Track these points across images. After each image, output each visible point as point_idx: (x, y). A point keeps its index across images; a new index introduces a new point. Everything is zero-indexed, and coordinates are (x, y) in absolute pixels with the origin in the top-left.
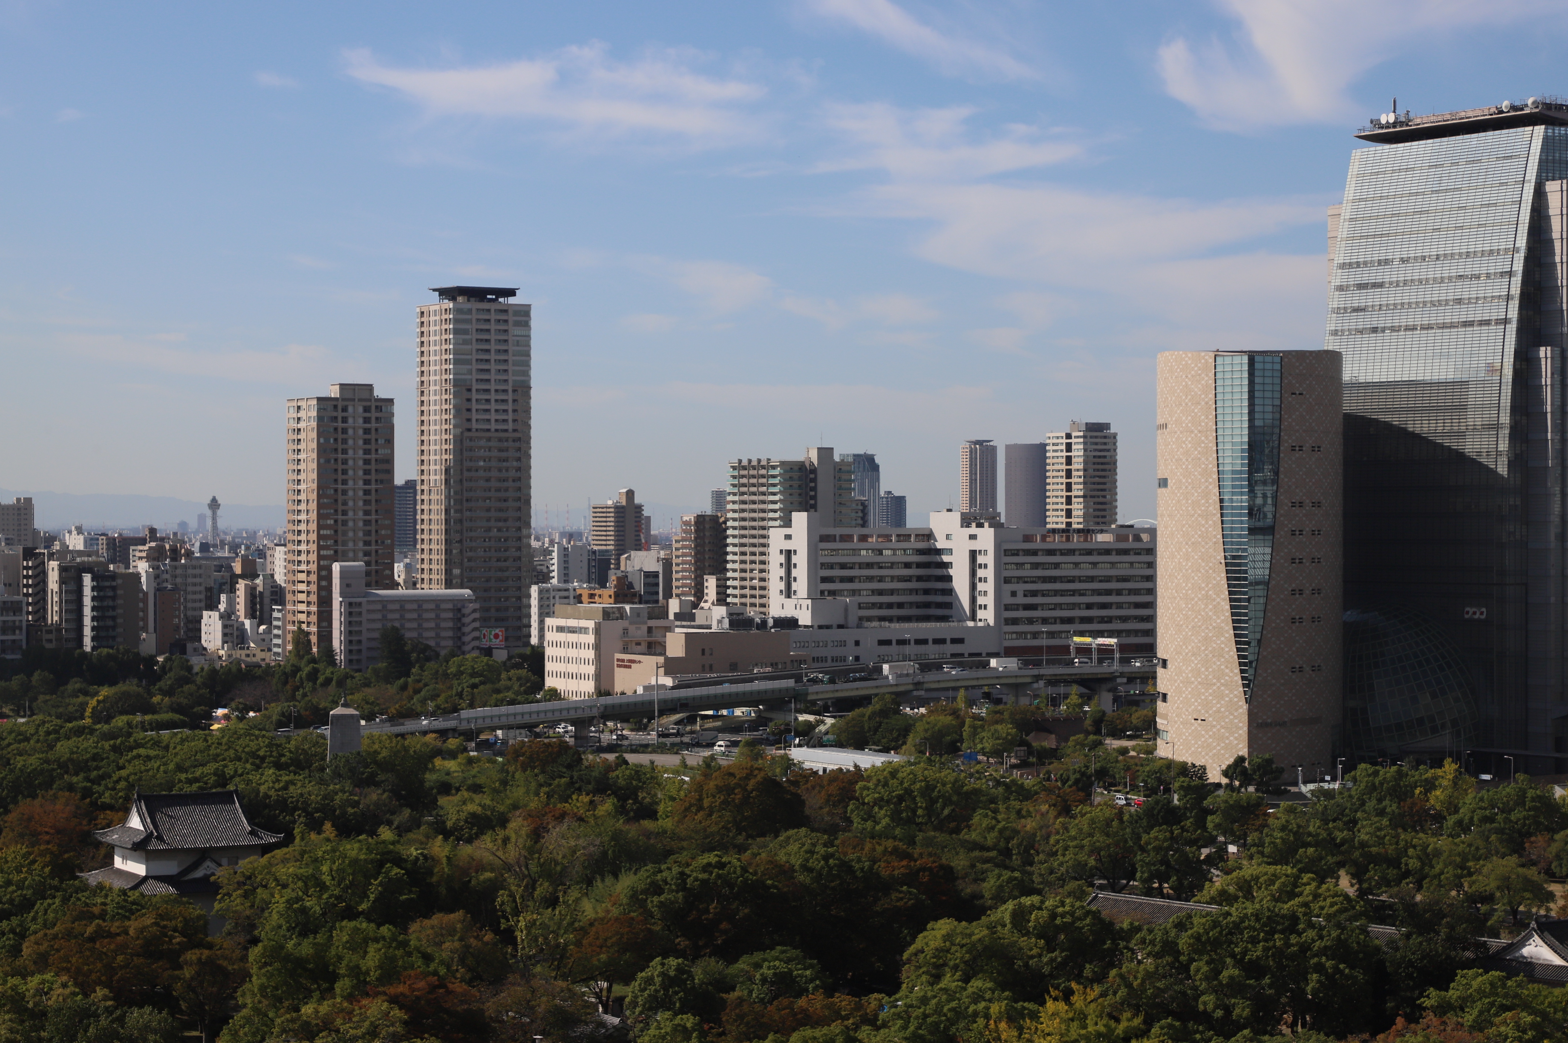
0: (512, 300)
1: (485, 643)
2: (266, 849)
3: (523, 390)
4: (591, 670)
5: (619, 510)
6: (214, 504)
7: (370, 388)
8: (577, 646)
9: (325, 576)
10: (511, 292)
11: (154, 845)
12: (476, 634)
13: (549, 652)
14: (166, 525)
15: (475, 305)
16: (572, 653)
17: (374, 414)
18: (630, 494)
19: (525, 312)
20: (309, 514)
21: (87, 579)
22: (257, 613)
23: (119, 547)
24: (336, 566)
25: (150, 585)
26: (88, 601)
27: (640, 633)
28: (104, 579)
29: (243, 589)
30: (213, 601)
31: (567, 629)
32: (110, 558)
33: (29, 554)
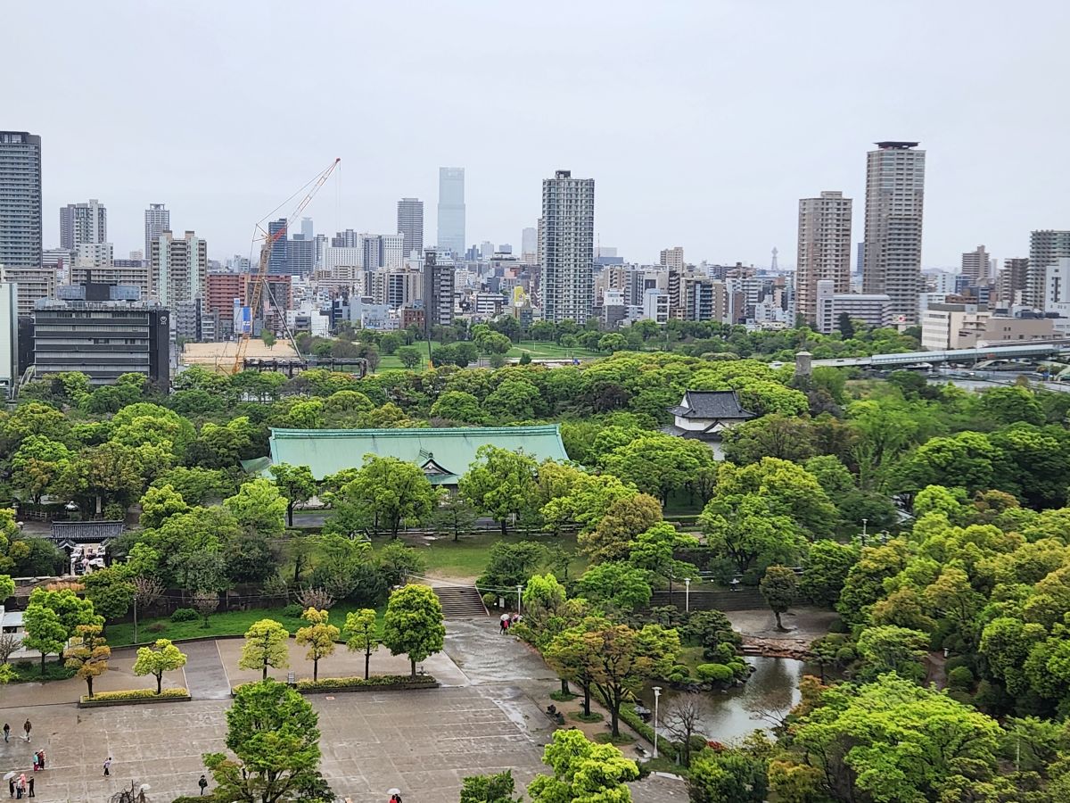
0: (915, 148)
1: (894, 322)
3: (920, 193)
4: (946, 337)
5: (977, 256)
7: (840, 194)
8: (939, 324)
9: (814, 287)
10: (915, 144)
11: (692, 415)
12: (889, 317)
13: (924, 327)
15: (896, 151)
16: (937, 328)
17: (842, 207)
18: (983, 247)
19: (922, 155)
21: (698, 286)
22: (784, 307)
23: (721, 272)
24: (819, 282)
25: (730, 290)
26: (698, 297)
27: (973, 319)
28: (706, 287)
29: (778, 293)
30: (761, 299)
31: (935, 316)
32: (718, 277)
33: (672, 274)
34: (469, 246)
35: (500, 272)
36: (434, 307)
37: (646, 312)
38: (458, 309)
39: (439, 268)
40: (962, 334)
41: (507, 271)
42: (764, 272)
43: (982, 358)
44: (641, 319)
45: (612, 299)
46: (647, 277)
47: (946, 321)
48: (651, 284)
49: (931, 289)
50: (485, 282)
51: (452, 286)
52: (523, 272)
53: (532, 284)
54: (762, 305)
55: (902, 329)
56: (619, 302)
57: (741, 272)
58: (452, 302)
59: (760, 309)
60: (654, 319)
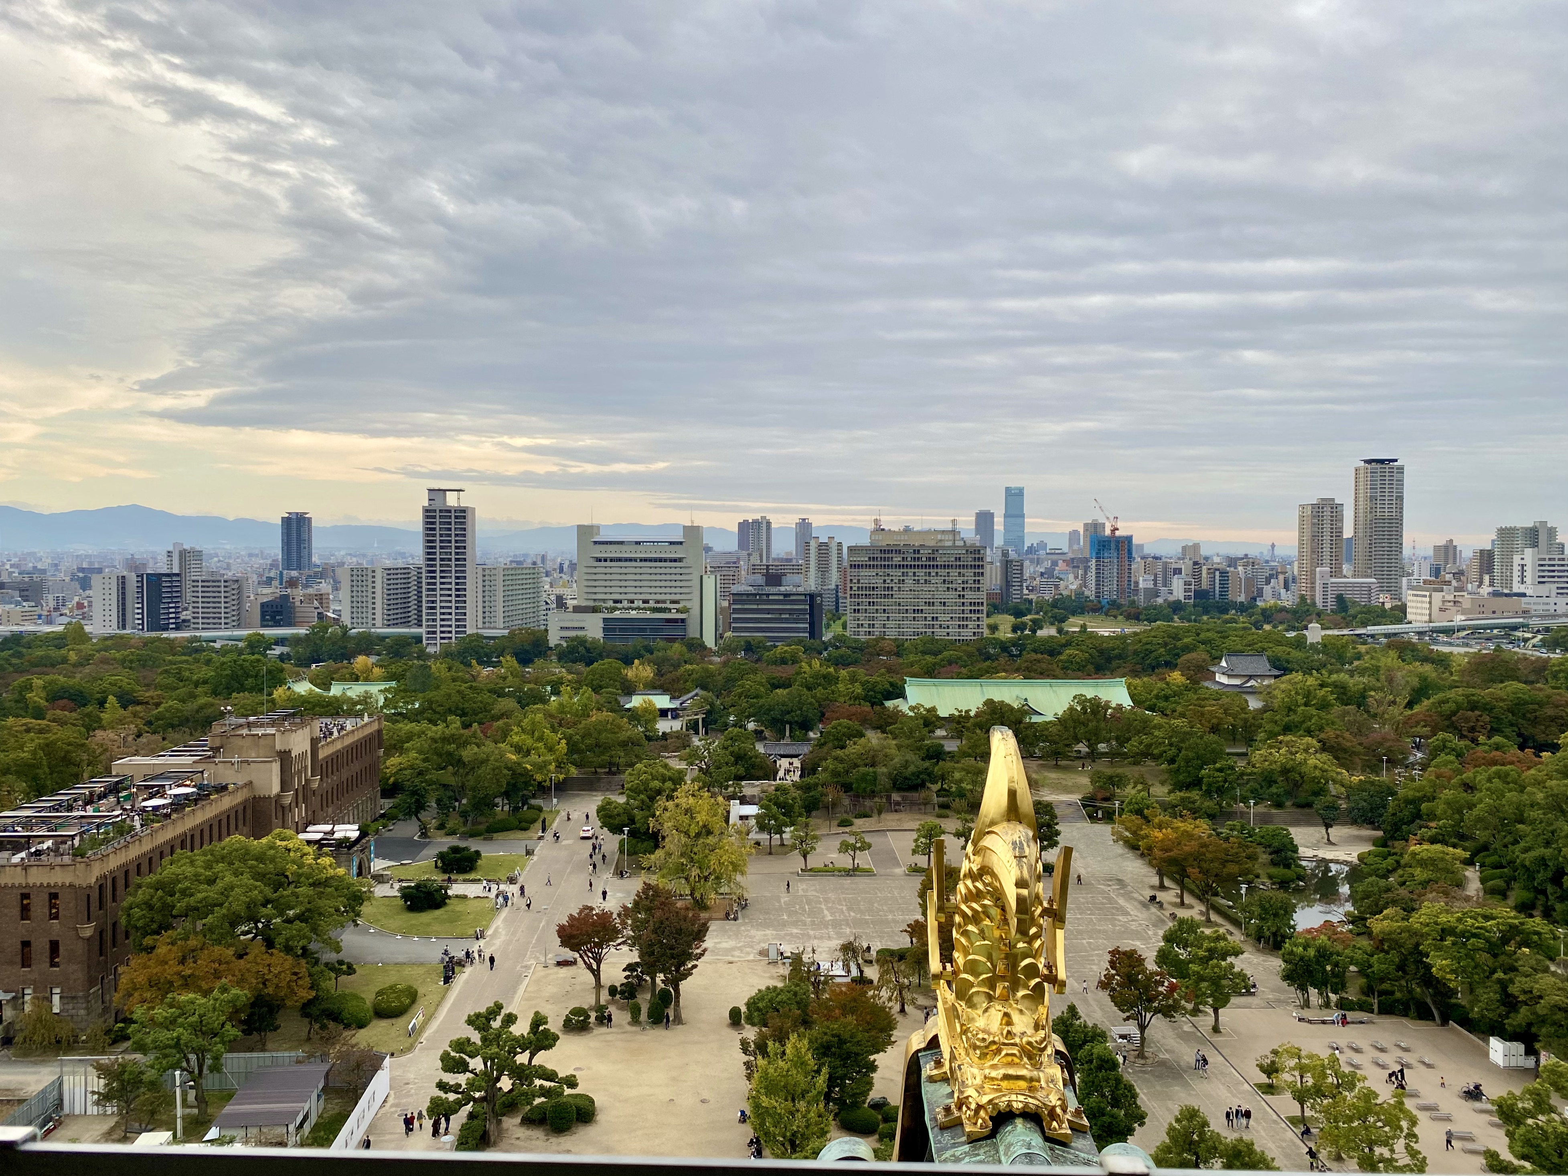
0: (1395, 464)
1: (1382, 600)
2: (1276, 677)
3: (1400, 498)
4: (1428, 612)
5: (1446, 547)
6: (1273, 546)
7: (1333, 500)
8: (1423, 602)
9: (1313, 573)
10: (1396, 460)
11: (1230, 673)
12: (1377, 596)
13: (1409, 604)
14: (1253, 553)
15: (1379, 466)
16: (1419, 605)
17: (1335, 510)
18: (1451, 541)
19: (1401, 469)
20: (1307, 549)
21: (1217, 573)
22: (1286, 587)
23: (1232, 562)
24: (1318, 569)
25: (1242, 576)
26: (1217, 581)
27: (1451, 598)
28: (1224, 574)
29: (1281, 577)
30: (1268, 582)
31: (1417, 595)
32: (1229, 566)
33: (1195, 563)
34: (1027, 544)
35: (1055, 563)
36: (1008, 590)
37: (1175, 593)
38: (1026, 591)
39: (1012, 561)
40: (1441, 610)
41: (1060, 562)
42: (1267, 562)
43: (1461, 629)
44: (1171, 598)
45: (1144, 582)
46: (1174, 566)
47: (1428, 599)
48: (1177, 571)
49: (1409, 575)
50: (1043, 570)
51: (1021, 574)
52: (1074, 564)
53: (1080, 572)
54: (1269, 587)
55: (1388, 606)
56: (1151, 585)
57: (1248, 561)
58: (1021, 586)
59: (1267, 590)
60: (1182, 598)
